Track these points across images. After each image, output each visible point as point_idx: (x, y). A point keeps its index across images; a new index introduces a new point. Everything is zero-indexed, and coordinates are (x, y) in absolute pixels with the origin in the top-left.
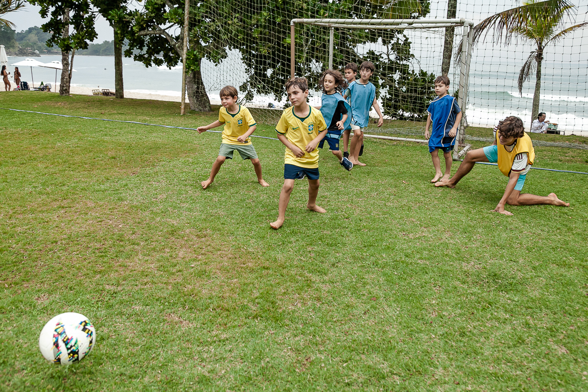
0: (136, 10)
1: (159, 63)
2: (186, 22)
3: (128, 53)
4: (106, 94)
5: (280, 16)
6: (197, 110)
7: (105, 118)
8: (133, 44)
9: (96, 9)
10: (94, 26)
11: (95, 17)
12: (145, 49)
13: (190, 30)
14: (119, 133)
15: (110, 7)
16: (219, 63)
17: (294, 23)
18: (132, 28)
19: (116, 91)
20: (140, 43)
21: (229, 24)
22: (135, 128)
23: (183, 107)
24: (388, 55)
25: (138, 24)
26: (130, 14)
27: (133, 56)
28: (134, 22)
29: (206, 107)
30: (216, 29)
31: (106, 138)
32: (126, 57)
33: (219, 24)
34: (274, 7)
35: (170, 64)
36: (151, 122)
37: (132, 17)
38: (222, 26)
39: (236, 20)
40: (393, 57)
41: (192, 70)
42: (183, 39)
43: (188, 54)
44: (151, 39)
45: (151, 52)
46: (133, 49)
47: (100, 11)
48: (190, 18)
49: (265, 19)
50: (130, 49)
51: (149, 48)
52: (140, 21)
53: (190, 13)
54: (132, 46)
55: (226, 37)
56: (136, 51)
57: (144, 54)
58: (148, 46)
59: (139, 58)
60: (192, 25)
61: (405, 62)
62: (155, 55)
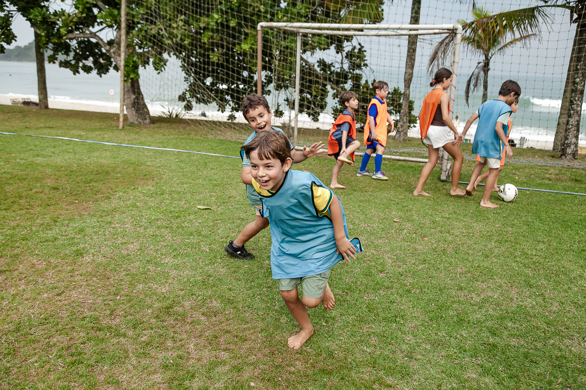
0: (62, 9)
1: (88, 70)
2: (123, 25)
3: (52, 59)
4: (27, 103)
5: (235, 18)
6: (136, 122)
7: (31, 133)
8: (57, 48)
9: (13, 8)
10: (11, 27)
11: (12, 17)
12: (72, 54)
13: (128, 33)
14: (54, 153)
15: (30, 6)
16: (162, 71)
17: (262, 27)
18: (58, 30)
19: (40, 101)
20: (67, 49)
21: (174, 28)
22: (72, 146)
23: (121, 119)
24: (342, 63)
25: (66, 25)
26: (55, 14)
27: (57, 62)
28: (60, 23)
29: (146, 119)
30: (159, 33)
31: (39, 160)
32: (49, 63)
33: (161, 26)
34: (228, 9)
35: (101, 71)
36: (87, 138)
37: (57, 17)
38: (165, 29)
39: (181, 23)
40: (346, 66)
41: (132, 79)
42: (119, 44)
43: (126, 61)
44: (79, 43)
45: (78, 58)
46: (58, 54)
47: (19, 10)
48: (127, 20)
49: (216, 23)
50: (54, 55)
51: (76, 54)
52: (68, 22)
53: (127, 14)
54: (56, 50)
55: (170, 42)
56: (61, 57)
57: (71, 61)
58: (75, 51)
59: (65, 64)
60: (130, 27)
61: (357, 71)
62: (84, 61)
